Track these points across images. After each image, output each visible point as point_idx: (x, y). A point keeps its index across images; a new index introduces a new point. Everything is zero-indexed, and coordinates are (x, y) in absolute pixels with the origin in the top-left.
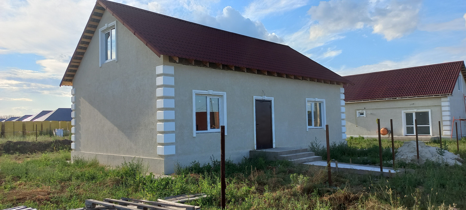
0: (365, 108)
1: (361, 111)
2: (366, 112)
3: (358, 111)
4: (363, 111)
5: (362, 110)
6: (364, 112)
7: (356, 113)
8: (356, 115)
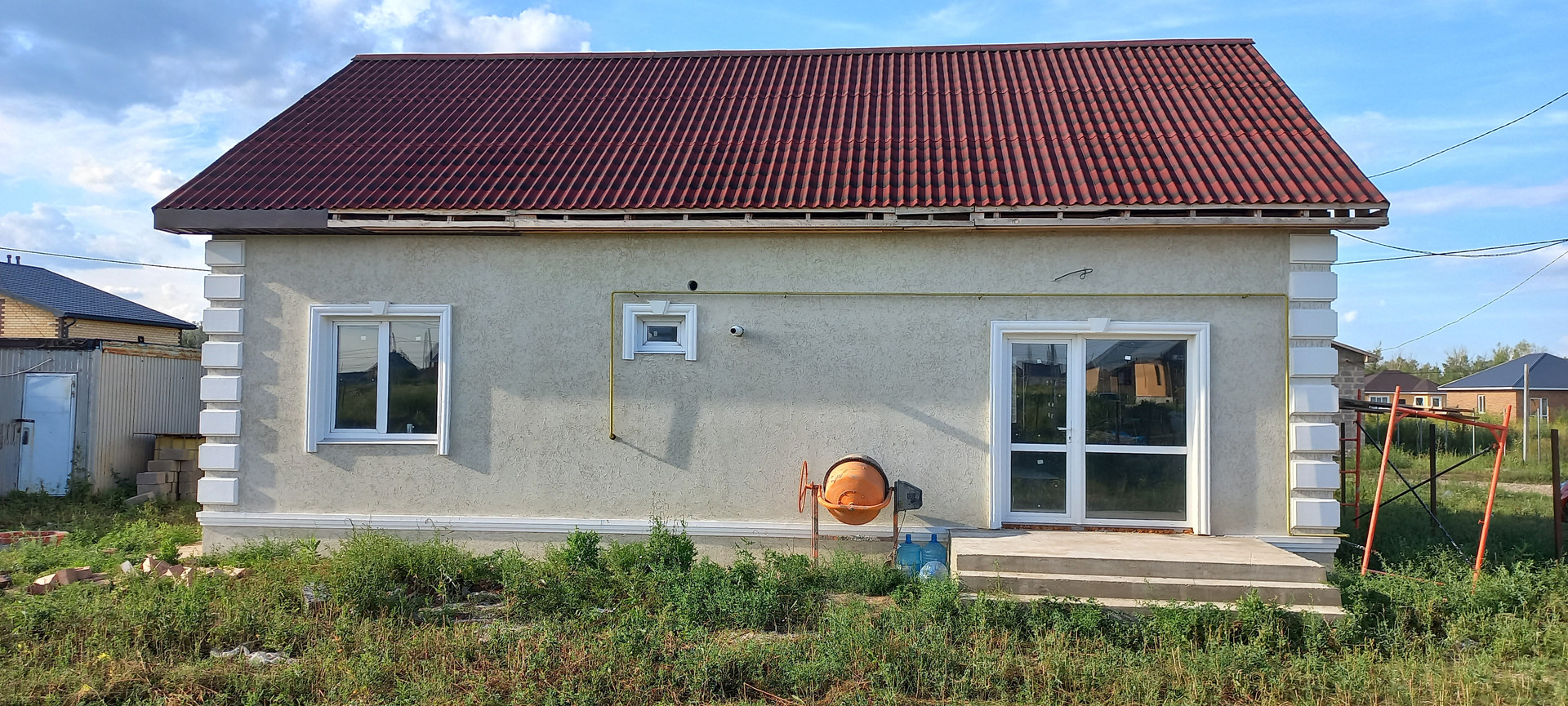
0: (693, 285)
1: (657, 307)
2: (701, 316)
3: (631, 310)
4: (677, 309)
5: (671, 296)
6: (682, 318)
7: (615, 317)
8: (616, 339)
